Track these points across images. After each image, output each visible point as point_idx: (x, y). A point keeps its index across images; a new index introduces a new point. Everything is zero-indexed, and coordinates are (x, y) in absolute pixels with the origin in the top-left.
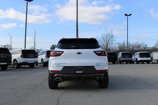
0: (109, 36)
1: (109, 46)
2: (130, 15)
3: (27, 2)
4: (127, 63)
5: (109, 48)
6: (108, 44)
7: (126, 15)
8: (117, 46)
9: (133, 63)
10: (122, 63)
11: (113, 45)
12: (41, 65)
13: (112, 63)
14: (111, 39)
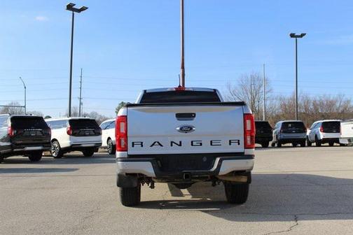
0: (259, 79)
1: (256, 104)
2: (302, 35)
3: (73, 14)
4: (295, 146)
5: (257, 109)
6: (256, 100)
7: (292, 35)
8: (277, 104)
9: (310, 145)
10: (282, 145)
11: (268, 103)
12: (106, 150)
13: (260, 146)
14: (262, 89)
